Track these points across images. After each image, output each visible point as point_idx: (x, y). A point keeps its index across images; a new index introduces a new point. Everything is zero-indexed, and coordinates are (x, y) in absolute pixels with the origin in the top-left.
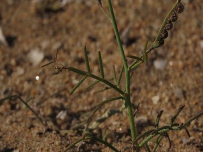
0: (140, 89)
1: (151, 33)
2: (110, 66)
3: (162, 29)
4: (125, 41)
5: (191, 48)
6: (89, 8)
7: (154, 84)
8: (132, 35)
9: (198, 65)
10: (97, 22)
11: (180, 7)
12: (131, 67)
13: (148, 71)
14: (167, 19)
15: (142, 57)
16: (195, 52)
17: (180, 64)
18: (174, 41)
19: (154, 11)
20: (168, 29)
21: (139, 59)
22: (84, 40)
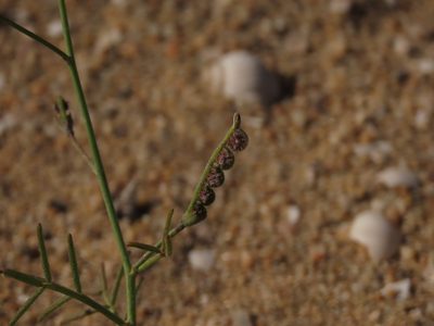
0: (159, 313)
1: (182, 192)
2: (95, 263)
3: (203, 185)
4: (127, 209)
5: (267, 224)
6: (50, 141)
7: (190, 302)
8: (142, 196)
9: (284, 259)
10: (67, 170)
11: (239, 137)
12: (137, 267)
13: (177, 274)
14: (212, 165)
15: (159, 246)
16: (275, 231)
17: (246, 257)
18: (231, 208)
19: (188, 145)
20: (215, 186)
21: (154, 250)
22: (42, 209)
